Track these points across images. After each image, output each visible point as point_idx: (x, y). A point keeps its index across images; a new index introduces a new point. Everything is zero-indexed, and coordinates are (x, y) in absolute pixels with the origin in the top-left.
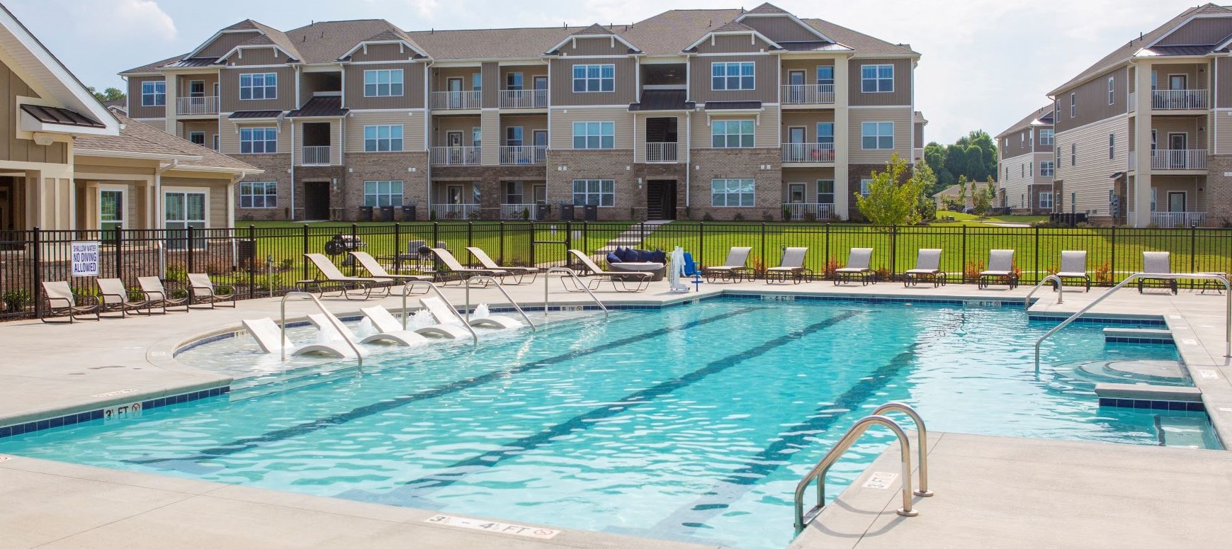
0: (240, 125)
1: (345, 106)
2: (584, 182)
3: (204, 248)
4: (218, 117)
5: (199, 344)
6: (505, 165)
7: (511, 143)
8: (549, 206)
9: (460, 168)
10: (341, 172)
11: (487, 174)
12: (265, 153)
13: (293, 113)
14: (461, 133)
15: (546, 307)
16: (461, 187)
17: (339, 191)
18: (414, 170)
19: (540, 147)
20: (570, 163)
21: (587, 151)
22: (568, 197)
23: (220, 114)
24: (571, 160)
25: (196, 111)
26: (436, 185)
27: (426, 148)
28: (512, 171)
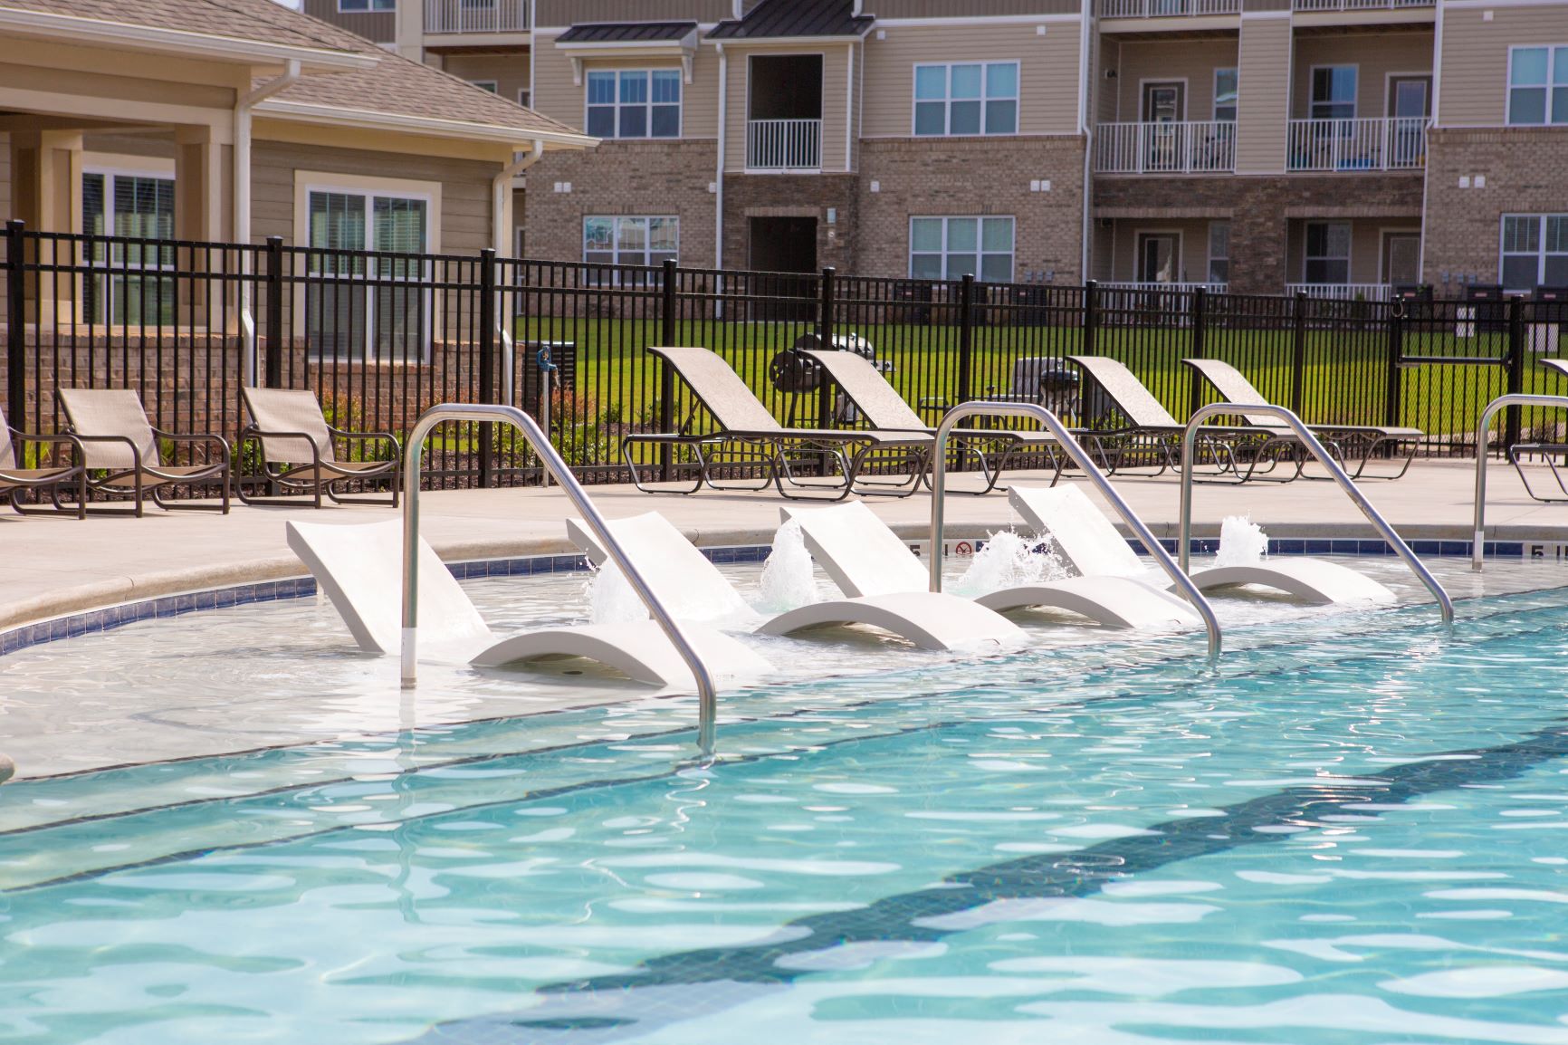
0: (585, 62)
1: (863, 10)
2: (1536, 223)
3: (419, 356)
4: (530, 39)
5: (147, 613)
6: (1303, 173)
7: (1319, 113)
8: (1430, 289)
9: (1172, 181)
10: (848, 190)
11: (1249, 197)
12: (649, 136)
13: (725, 29)
14: (1181, 85)
15: (1479, 541)
16: (1176, 237)
17: (842, 243)
18: (1046, 185)
19: (1405, 122)
20: (1497, 167)
21: (1549, 130)
22: (1485, 264)
23: (535, 31)
24: (1499, 156)
25: (469, 29)
26: (1105, 229)
27: (1081, 125)
28: (1324, 190)
